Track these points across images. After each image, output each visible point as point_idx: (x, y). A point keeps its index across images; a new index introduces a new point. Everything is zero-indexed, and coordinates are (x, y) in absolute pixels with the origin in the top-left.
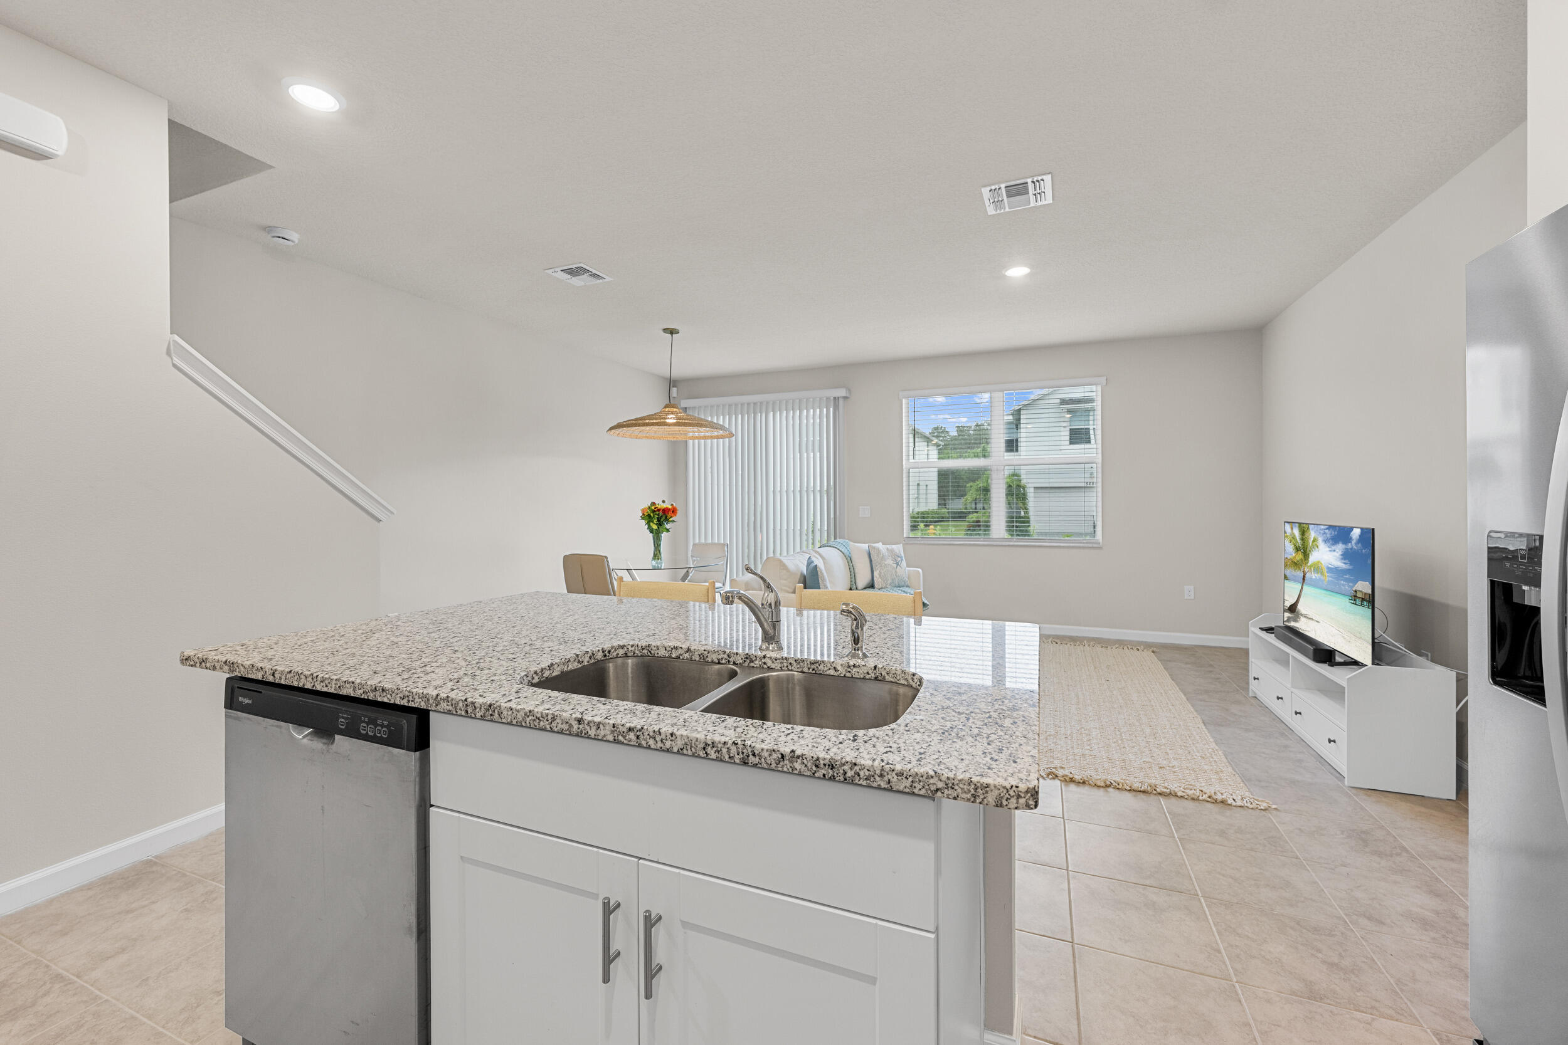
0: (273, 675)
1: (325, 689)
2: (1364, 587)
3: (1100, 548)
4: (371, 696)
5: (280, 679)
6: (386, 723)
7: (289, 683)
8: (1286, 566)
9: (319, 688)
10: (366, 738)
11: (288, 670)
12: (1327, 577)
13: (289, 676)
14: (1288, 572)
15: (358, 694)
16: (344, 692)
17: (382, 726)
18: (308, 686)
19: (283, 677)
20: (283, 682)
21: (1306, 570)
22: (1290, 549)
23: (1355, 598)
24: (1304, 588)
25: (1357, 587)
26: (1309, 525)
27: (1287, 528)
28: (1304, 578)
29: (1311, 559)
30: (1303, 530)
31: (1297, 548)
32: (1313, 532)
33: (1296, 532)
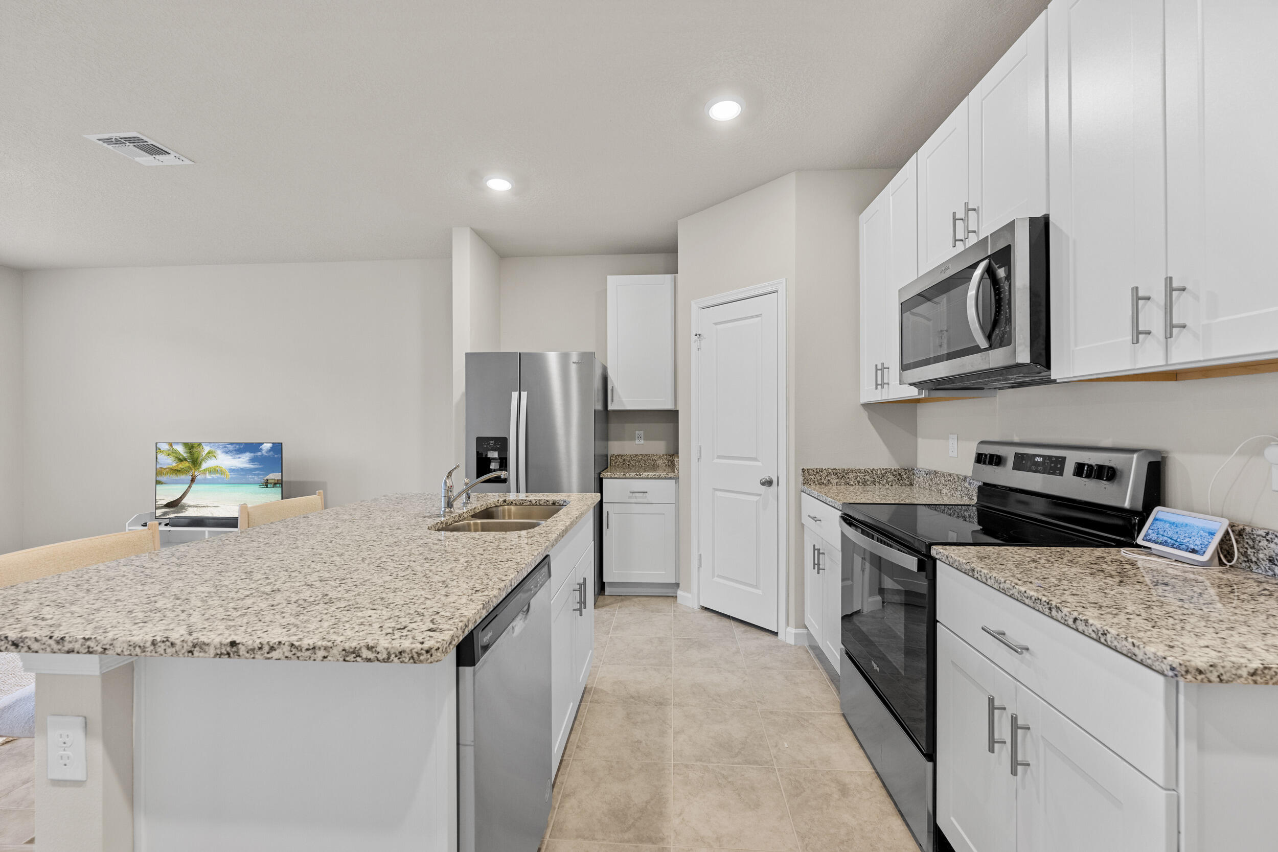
2: (274, 476)
8: (159, 473)
12: (229, 475)
21: (196, 473)
22: (168, 461)
23: (266, 484)
24: (194, 486)
25: (268, 477)
26: (200, 444)
27: (164, 447)
28: (193, 480)
29: (204, 466)
30: (190, 447)
31: (181, 460)
32: (207, 449)
33: (180, 449)
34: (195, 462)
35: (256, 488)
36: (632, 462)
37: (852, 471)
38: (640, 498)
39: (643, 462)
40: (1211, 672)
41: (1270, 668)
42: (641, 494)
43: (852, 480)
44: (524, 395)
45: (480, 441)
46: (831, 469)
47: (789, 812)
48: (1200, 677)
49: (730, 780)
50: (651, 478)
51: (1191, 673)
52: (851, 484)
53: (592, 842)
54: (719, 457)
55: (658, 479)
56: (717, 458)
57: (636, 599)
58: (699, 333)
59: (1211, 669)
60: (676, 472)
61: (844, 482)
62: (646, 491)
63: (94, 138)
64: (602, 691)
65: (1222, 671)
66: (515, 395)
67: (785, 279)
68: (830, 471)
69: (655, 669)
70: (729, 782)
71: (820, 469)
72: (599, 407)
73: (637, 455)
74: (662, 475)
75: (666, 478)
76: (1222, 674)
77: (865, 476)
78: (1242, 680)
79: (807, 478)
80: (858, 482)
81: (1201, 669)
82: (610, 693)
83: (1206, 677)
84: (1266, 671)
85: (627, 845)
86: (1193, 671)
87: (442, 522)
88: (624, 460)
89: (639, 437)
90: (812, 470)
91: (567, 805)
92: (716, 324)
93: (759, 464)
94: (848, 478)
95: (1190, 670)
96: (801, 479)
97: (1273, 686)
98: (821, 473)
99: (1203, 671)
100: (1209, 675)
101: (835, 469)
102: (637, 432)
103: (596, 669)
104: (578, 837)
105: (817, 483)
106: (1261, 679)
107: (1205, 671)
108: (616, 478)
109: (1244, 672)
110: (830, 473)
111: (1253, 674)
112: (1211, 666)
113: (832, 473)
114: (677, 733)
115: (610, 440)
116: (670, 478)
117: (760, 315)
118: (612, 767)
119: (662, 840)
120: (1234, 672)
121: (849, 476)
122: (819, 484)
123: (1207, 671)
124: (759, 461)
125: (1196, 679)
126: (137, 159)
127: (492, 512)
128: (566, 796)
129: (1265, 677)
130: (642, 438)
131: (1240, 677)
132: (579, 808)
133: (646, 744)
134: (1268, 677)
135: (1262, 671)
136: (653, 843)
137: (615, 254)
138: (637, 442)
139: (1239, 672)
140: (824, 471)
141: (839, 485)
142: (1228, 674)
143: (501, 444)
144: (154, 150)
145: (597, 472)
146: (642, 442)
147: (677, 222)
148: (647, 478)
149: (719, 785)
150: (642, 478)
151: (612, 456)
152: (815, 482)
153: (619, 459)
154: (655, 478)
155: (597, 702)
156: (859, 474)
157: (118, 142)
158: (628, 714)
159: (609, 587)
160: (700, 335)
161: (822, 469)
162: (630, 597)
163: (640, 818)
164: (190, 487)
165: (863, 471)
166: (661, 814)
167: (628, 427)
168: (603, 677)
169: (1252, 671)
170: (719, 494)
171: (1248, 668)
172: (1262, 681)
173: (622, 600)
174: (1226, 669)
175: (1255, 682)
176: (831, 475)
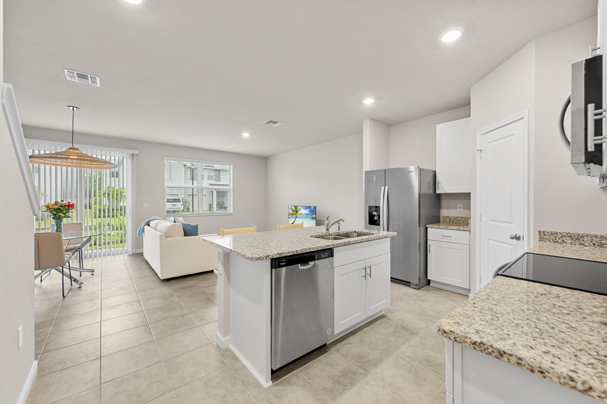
0: (297, 252)
1: (313, 250)
2: (314, 216)
3: (232, 215)
4: (325, 248)
5: (299, 252)
6: (327, 253)
7: (302, 252)
8: (289, 215)
9: (311, 250)
10: (323, 258)
11: (301, 249)
12: (304, 216)
13: (302, 250)
14: (290, 217)
15: (322, 248)
16: (318, 249)
17: (326, 254)
18: (308, 251)
19: (300, 252)
20: (300, 253)
21: (297, 215)
22: (291, 211)
23: (312, 218)
24: (297, 219)
25: (313, 216)
26: (298, 206)
27: (290, 207)
28: (296, 217)
29: (299, 213)
30: (296, 207)
31: (294, 211)
32: (299, 207)
33: (293, 207)
34: (297, 212)
35: (310, 219)
36: (455, 221)
37: (587, 236)
38: (448, 239)
39: (462, 221)
40: (451, 334)
41: (484, 344)
42: (448, 238)
43: (587, 242)
44: (387, 187)
45: (370, 207)
46: (566, 233)
47: (435, 396)
48: (445, 335)
49: (417, 372)
50: (454, 230)
51: (441, 331)
52: (586, 245)
53: (345, 359)
54: (491, 220)
55: (459, 230)
56: (490, 221)
57: (445, 292)
58: (480, 149)
59: (451, 333)
60: (470, 227)
61: (578, 243)
62: (451, 236)
63: (264, 123)
64: (391, 320)
65: (456, 336)
66: (383, 188)
67: (527, 109)
68: (564, 234)
69: (425, 321)
70: (416, 372)
71: (554, 232)
72: (431, 191)
73: (458, 217)
74: (460, 229)
75: (463, 230)
76: (456, 338)
77: (601, 240)
78: (467, 344)
79: (542, 237)
80: (594, 244)
81: (446, 331)
82: (394, 321)
83: (448, 336)
84: (482, 345)
85: (355, 366)
86: (442, 331)
87: (319, 235)
88: (450, 219)
89: (460, 208)
90: (547, 232)
91: (346, 346)
92: (490, 142)
93: (513, 226)
94: (583, 240)
95: (441, 329)
96: (538, 237)
97: (485, 354)
98: (556, 235)
99: (447, 332)
100: (449, 335)
101: (569, 233)
102: (459, 205)
103: (396, 312)
104: (342, 355)
105: (551, 241)
106: (479, 348)
107: (448, 333)
108: (434, 228)
109: (469, 341)
110: (564, 235)
111: (474, 343)
112: (451, 331)
113: (567, 236)
114: (410, 346)
115: (443, 209)
116: (466, 231)
117: (514, 134)
118: (371, 343)
119: (368, 372)
120: (463, 339)
121: (584, 239)
122: (554, 242)
123: (449, 333)
124: (513, 224)
125: (443, 335)
126: (273, 126)
127: (349, 235)
128: (348, 343)
129: (480, 348)
130: (462, 207)
131: (466, 342)
132: (349, 348)
133: (392, 344)
134: (483, 349)
135: (479, 344)
136: (364, 371)
137: (446, 111)
138: (458, 210)
139: (466, 340)
140: (559, 234)
141: (573, 244)
142: (460, 339)
143: (377, 208)
144: (275, 123)
145: (425, 224)
146: (462, 210)
147: (470, 89)
148: (452, 229)
149: (410, 371)
150: (449, 229)
151: (443, 217)
152: (550, 241)
153: (447, 218)
154: (456, 230)
155: (386, 322)
156: (595, 239)
157: (268, 123)
158: (395, 331)
159: (433, 283)
160: (481, 150)
161: (557, 232)
162: (443, 290)
163: (367, 362)
164: (295, 219)
165: (599, 236)
166: (376, 365)
167: (453, 202)
168: (397, 315)
169: (473, 342)
170: (491, 242)
171: (471, 339)
172: (479, 349)
173: (437, 290)
174: (458, 336)
175: (475, 348)
176: (566, 237)
